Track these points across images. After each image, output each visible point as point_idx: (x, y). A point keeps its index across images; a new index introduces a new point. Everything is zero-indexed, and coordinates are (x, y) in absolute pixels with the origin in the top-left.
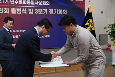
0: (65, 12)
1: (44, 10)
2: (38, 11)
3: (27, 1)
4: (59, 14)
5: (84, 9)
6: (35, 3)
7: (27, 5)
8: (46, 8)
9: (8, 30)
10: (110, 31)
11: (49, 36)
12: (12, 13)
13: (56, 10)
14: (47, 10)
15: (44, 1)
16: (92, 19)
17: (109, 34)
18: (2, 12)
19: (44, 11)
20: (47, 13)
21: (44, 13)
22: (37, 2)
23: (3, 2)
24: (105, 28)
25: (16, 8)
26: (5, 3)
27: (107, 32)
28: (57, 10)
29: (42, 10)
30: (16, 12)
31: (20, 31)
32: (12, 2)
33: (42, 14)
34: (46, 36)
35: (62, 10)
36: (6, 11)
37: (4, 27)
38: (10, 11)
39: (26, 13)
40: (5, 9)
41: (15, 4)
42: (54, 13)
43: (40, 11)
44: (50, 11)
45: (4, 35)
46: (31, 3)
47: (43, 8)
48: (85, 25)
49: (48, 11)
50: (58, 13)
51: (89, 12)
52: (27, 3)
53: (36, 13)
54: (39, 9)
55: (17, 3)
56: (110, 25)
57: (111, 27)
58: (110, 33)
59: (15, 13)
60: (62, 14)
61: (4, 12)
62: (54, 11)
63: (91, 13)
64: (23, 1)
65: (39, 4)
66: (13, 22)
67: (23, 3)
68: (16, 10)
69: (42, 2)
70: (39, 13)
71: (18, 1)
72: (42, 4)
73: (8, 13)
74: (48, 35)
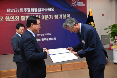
0: (68, 17)
1: (49, 15)
2: (44, 17)
3: (34, 9)
5: (86, 13)
6: (41, 10)
7: (34, 12)
8: (51, 14)
9: (20, 36)
10: (110, 32)
11: (55, 39)
12: (22, 20)
13: (60, 15)
14: (52, 15)
15: (49, 8)
16: (93, 21)
17: (109, 35)
18: (14, 20)
19: (49, 17)
20: (52, 19)
21: (50, 19)
22: (43, 9)
23: (14, 12)
24: (105, 29)
25: (25, 15)
26: (16, 12)
27: (107, 33)
28: (62, 15)
29: (48, 15)
30: (26, 19)
32: (22, 11)
33: (48, 19)
34: (52, 39)
35: (66, 15)
36: (17, 18)
37: (16, 33)
38: (20, 19)
40: (16, 17)
41: (24, 12)
42: (59, 18)
43: (46, 17)
44: (55, 16)
45: (17, 41)
46: (38, 11)
47: (48, 14)
49: (54, 16)
50: (63, 17)
51: (90, 15)
52: (34, 11)
53: (42, 19)
54: (45, 16)
55: (25, 11)
56: (110, 27)
57: (111, 28)
58: (110, 33)
59: (24, 20)
60: (66, 18)
61: (15, 19)
62: (59, 16)
63: (92, 17)
64: (31, 9)
65: (45, 11)
66: (24, 28)
67: (31, 11)
68: (25, 17)
69: (48, 9)
70: (45, 19)
71: (27, 9)
72: (48, 10)
73: (19, 20)
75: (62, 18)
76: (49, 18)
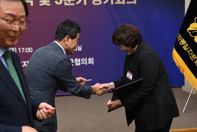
4: (116, 3)
11: (91, 61)
20: (85, 4)
21: (78, 3)
31: (18, 51)
33: (73, 4)
34: (84, 61)
39: (32, 4)
42: (105, 3)
48: (189, 29)
50: (115, 1)
53: (57, 2)
60: (123, 2)
70: (66, 4)
74: (90, 59)
75: (112, 3)
76: (74, 2)
